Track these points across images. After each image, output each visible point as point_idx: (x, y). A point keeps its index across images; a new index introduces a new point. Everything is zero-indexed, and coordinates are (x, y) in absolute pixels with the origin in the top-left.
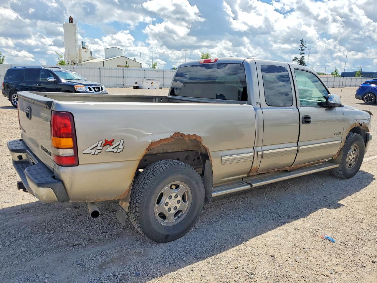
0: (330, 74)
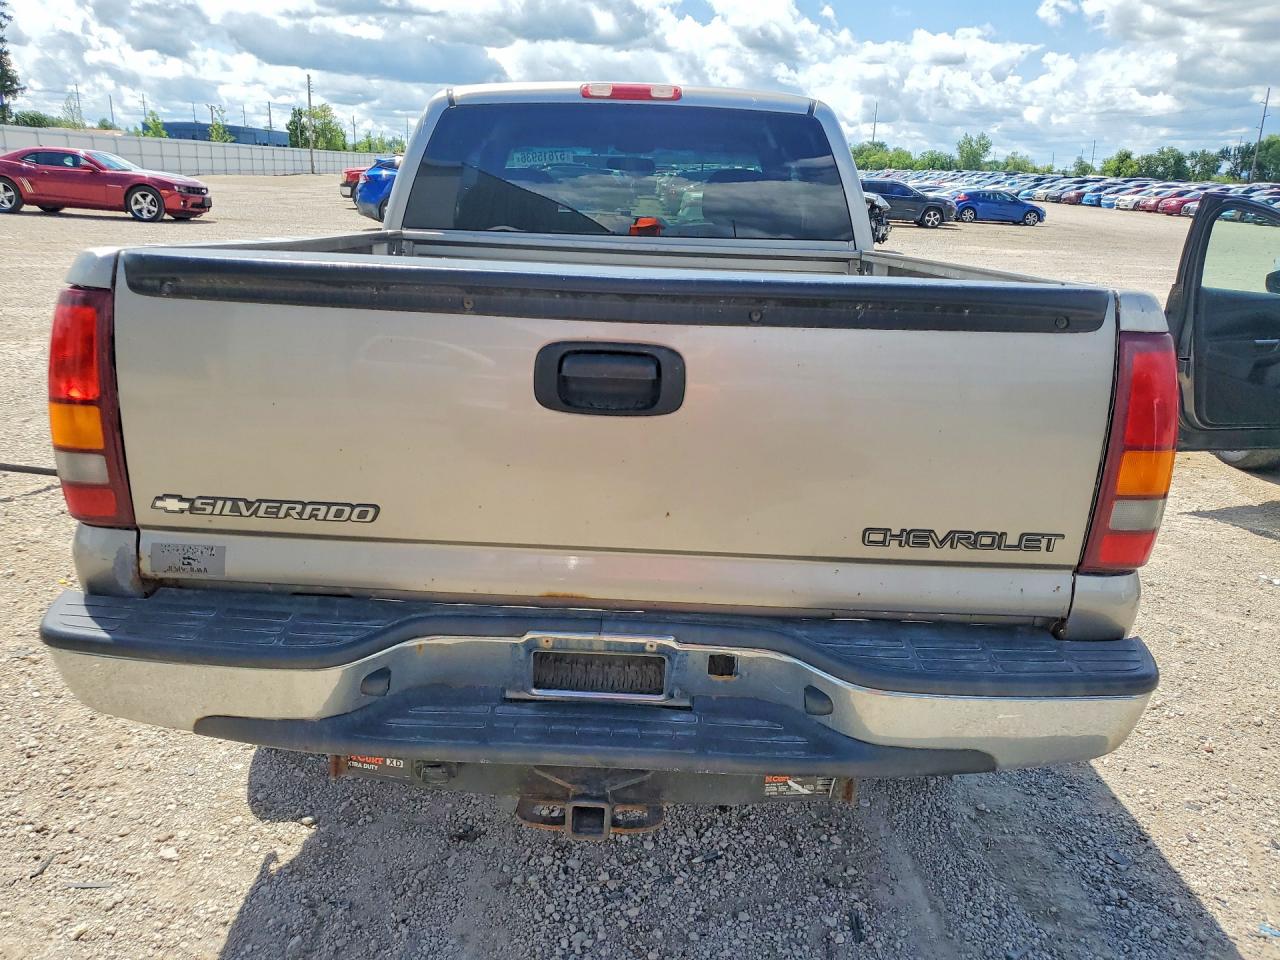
0: (96, 125)
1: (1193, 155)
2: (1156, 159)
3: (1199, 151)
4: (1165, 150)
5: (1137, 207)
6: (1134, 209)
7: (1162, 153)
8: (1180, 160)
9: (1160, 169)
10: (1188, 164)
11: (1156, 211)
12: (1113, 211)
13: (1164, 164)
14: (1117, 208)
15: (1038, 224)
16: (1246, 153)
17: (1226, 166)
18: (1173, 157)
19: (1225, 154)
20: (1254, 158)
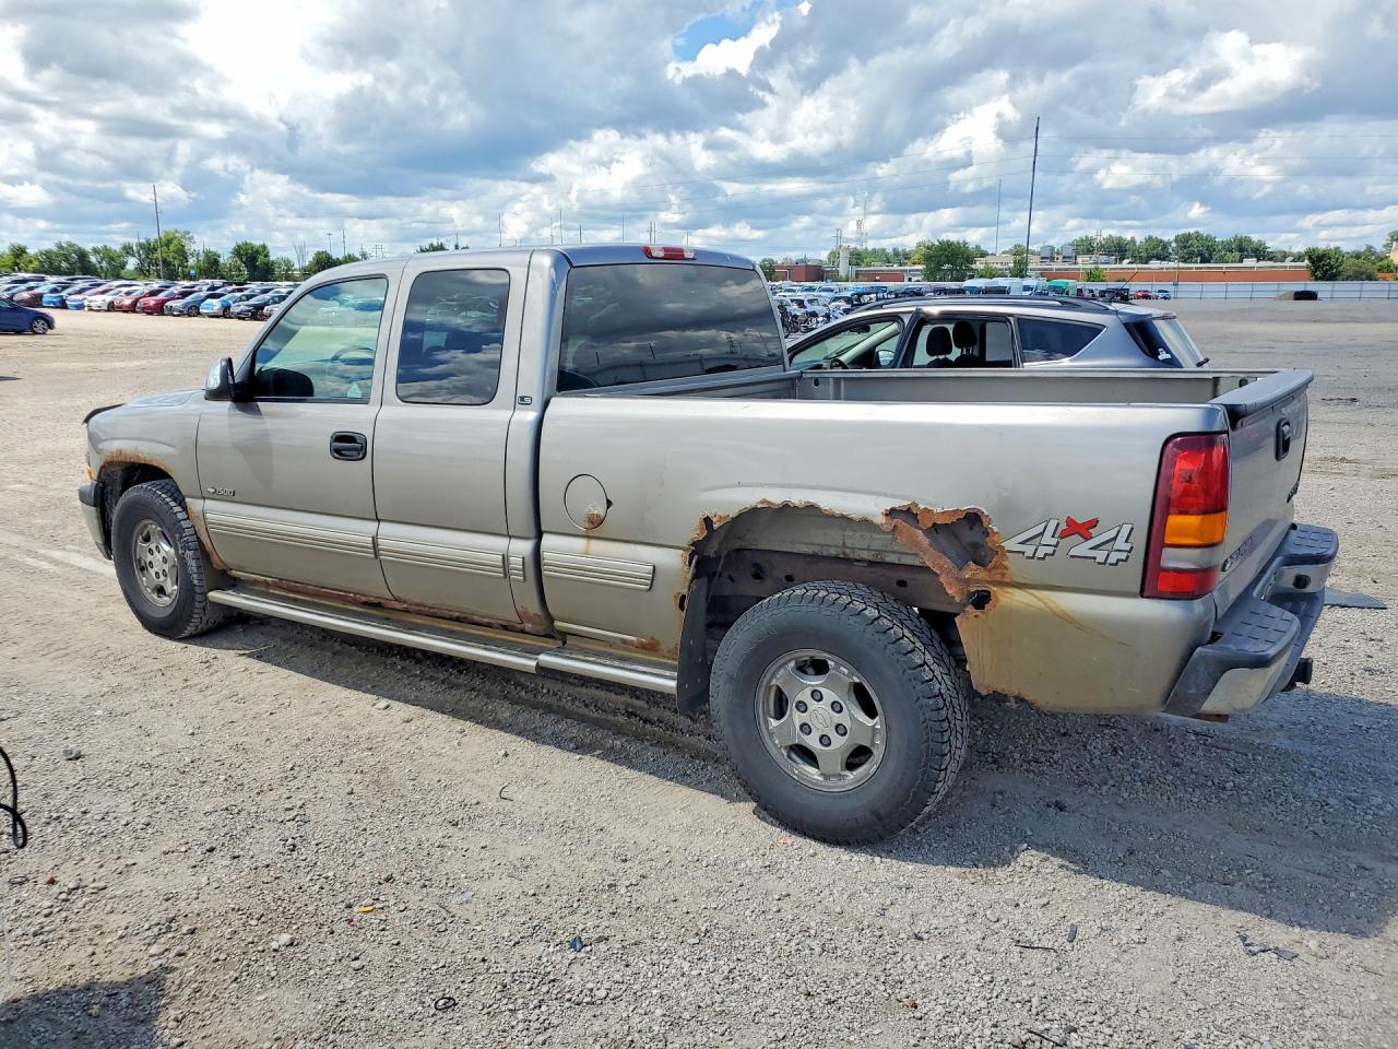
1: (96, 251)
2: (57, 255)
3: (100, 246)
4: (64, 245)
5: (111, 307)
6: (108, 311)
7: (61, 247)
8: (83, 255)
9: (64, 265)
10: (93, 259)
11: (134, 311)
12: (84, 313)
13: (67, 260)
14: (91, 310)
15: (49, 331)
16: (149, 249)
17: (132, 263)
18: (75, 252)
19: (128, 250)
20: (157, 255)
